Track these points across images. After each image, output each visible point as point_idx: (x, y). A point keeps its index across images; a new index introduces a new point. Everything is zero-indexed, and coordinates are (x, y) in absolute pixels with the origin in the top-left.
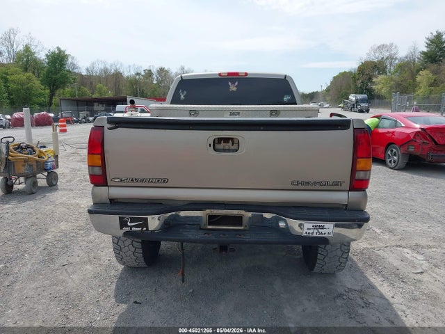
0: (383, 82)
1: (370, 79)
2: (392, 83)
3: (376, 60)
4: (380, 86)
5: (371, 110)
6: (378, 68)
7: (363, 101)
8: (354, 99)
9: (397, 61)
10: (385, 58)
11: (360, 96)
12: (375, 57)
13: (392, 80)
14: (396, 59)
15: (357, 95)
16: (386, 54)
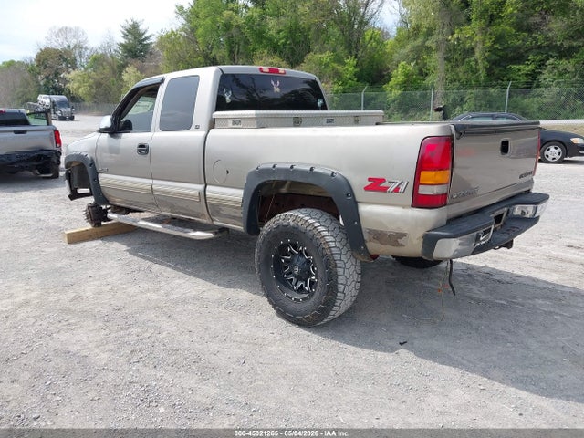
0: (79, 78)
1: (57, 74)
2: (91, 81)
3: (60, 48)
4: (76, 85)
5: (76, 117)
6: (65, 60)
7: (62, 104)
8: (47, 102)
9: (88, 52)
10: (72, 47)
11: (57, 98)
12: (58, 44)
13: (90, 77)
14: (86, 49)
15: (52, 96)
16: (73, 42)
